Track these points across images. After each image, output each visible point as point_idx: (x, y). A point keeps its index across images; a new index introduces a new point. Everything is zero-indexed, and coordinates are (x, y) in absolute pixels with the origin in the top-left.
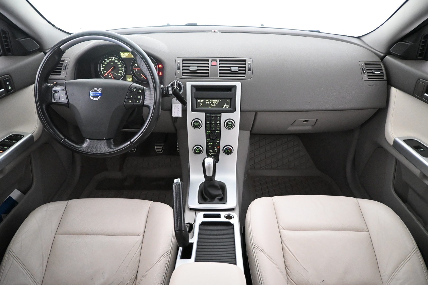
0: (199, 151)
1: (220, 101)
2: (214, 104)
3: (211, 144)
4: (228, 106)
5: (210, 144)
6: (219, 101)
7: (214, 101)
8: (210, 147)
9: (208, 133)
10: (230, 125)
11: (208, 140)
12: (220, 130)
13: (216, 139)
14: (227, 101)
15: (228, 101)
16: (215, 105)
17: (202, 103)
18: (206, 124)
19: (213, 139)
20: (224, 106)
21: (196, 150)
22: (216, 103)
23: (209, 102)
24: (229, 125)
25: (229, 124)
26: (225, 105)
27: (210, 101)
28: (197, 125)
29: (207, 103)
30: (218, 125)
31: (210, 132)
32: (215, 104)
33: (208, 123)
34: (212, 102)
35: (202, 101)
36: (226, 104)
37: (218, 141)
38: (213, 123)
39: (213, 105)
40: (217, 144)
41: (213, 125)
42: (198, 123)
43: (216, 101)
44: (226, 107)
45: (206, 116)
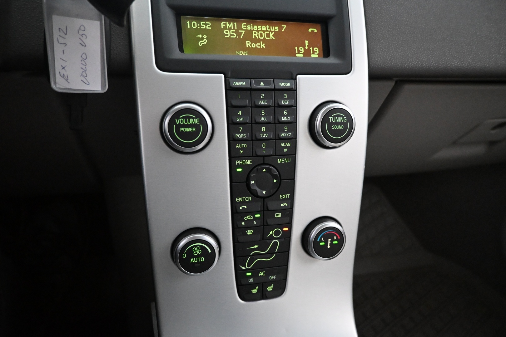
0: (202, 259)
1: (280, 28)
2: (257, 41)
3: (255, 219)
4: (317, 50)
5: (249, 217)
6: (277, 29)
7: (255, 28)
8: (250, 232)
9: (239, 170)
10: (341, 127)
11: (241, 199)
12: (292, 154)
13: (273, 195)
14: (310, 30)
15: (316, 31)
16: (263, 46)
17: (205, 37)
18: (232, 124)
19: (264, 198)
20: (302, 49)
21: (190, 254)
22: (264, 35)
23: (239, 34)
24: (334, 127)
25: (337, 120)
26: (304, 47)
27: (240, 28)
28: (188, 130)
29: (228, 34)
30: (286, 128)
31: (249, 162)
32: (264, 41)
33: (241, 124)
34: (249, 34)
35: (206, 25)
36: (307, 42)
37: (284, 200)
38: (263, 123)
39: (254, 45)
40: (278, 215)
41: (264, 129)
42: (196, 121)
43: (264, 28)
44: (307, 53)
45: (229, 89)
